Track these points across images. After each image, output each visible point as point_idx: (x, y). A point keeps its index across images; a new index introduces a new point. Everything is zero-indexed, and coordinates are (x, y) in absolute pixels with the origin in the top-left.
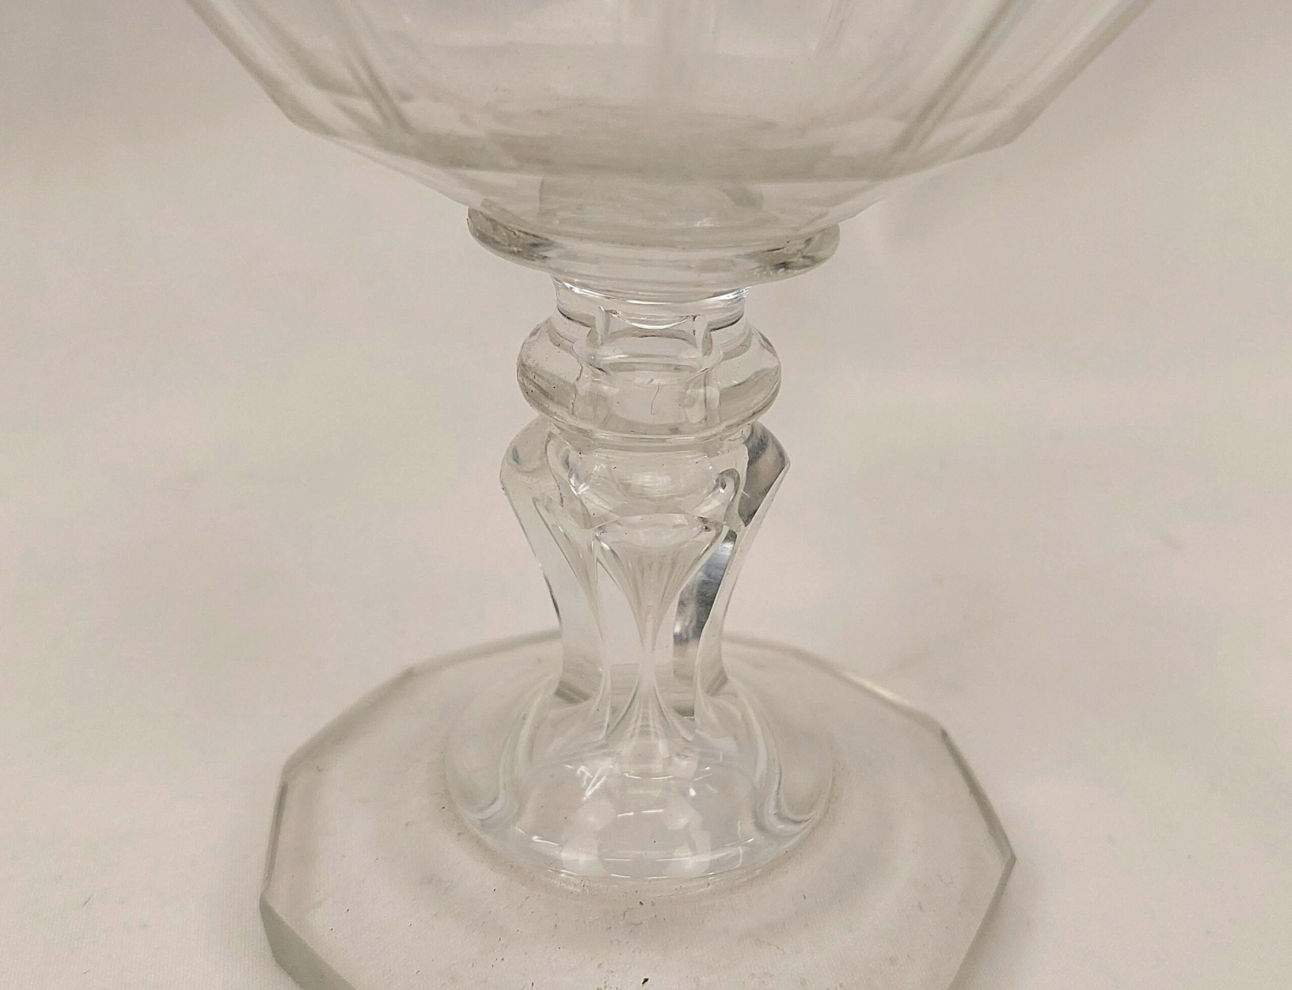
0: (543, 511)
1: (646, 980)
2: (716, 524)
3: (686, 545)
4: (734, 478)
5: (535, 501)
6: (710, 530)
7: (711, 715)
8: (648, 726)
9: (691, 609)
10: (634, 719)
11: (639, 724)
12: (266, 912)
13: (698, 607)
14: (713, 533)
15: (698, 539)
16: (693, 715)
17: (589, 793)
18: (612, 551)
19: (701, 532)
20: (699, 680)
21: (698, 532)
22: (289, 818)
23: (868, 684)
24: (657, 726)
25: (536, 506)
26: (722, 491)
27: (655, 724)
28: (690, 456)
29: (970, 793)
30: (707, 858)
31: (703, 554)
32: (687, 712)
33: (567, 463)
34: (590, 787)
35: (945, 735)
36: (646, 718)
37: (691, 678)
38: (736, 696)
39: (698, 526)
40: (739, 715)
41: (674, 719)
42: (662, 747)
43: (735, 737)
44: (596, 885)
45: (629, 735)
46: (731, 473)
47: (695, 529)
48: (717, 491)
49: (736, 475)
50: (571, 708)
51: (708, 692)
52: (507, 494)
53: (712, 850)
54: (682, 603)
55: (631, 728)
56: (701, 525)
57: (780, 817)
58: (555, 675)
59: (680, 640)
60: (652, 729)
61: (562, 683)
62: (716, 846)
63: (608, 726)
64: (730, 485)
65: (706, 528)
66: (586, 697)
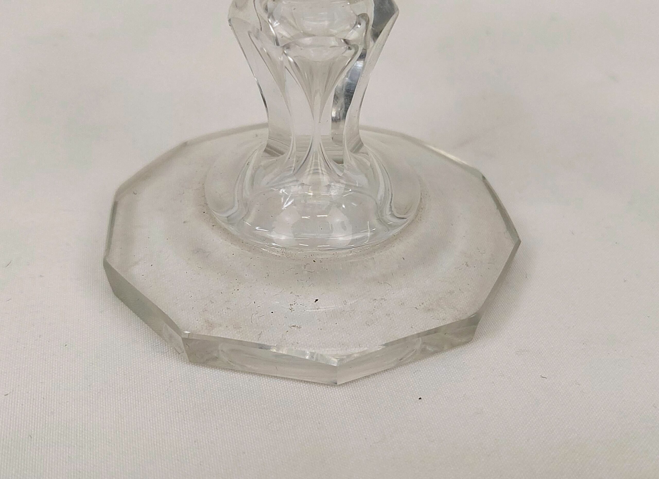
0: (253, 38)
1: (317, 300)
2: (354, 46)
3: (337, 59)
4: (366, 20)
5: (249, 33)
6: (351, 50)
7: (353, 163)
8: (318, 169)
9: (342, 100)
10: (309, 166)
11: (312, 168)
12: (107, 266)
13: (345, 99)
14: (353, 51)
15: (344, 55)
16: (343, 163)
17: (285, 206)
18: (295, 63)
19: (346, 50)
20: (346, 144)
21: (345, 50)
22: (119, 219)
23: (443, 152)
24: (323, 169)
25: (250, 37)
26: (359, 26)
27: (322, 168)
28: (339, 2)
29: (497, 209)
30: (350, 238)
31: (347, 65)
32: (340, 162)
33: (266, 9)
34: (285, 203)
35: (484, 178)
36: (316, 164)
37: (341, 142)
38: (367, 154)
39: (344, 46)
40: (369, 164)
41: (332, 165)
42: (325, 179)
43: (366, 176)
44: (289, 252)
45: (307, 174)
46: (364, 16)
47: (343, 48)
48: (356, 26)
49: (367, 19)
50: (274, 159)
51: (351, 151)
52: (233, 29)
53: (352, 234)
54: (336, 97)
55: (308, 170)
56: (346, 46)
57: (393, 215)
58: (265, 143)
59: (335, 120)
60: (320, 171)
61: (268, 146)
62: (355, 231)
63: (294, 169)
64: (364, 24)
65: (349, 48)
66: (282, 153)
